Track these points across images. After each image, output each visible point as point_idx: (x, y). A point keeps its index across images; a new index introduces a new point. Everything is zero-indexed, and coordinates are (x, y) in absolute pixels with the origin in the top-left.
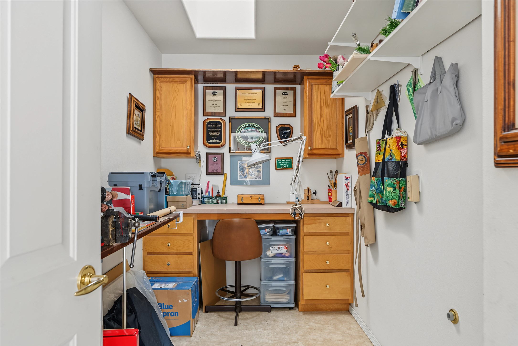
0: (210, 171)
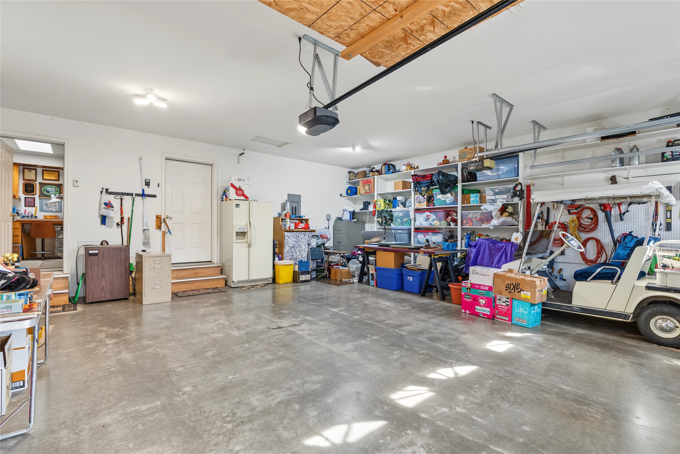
0: (26, 205)
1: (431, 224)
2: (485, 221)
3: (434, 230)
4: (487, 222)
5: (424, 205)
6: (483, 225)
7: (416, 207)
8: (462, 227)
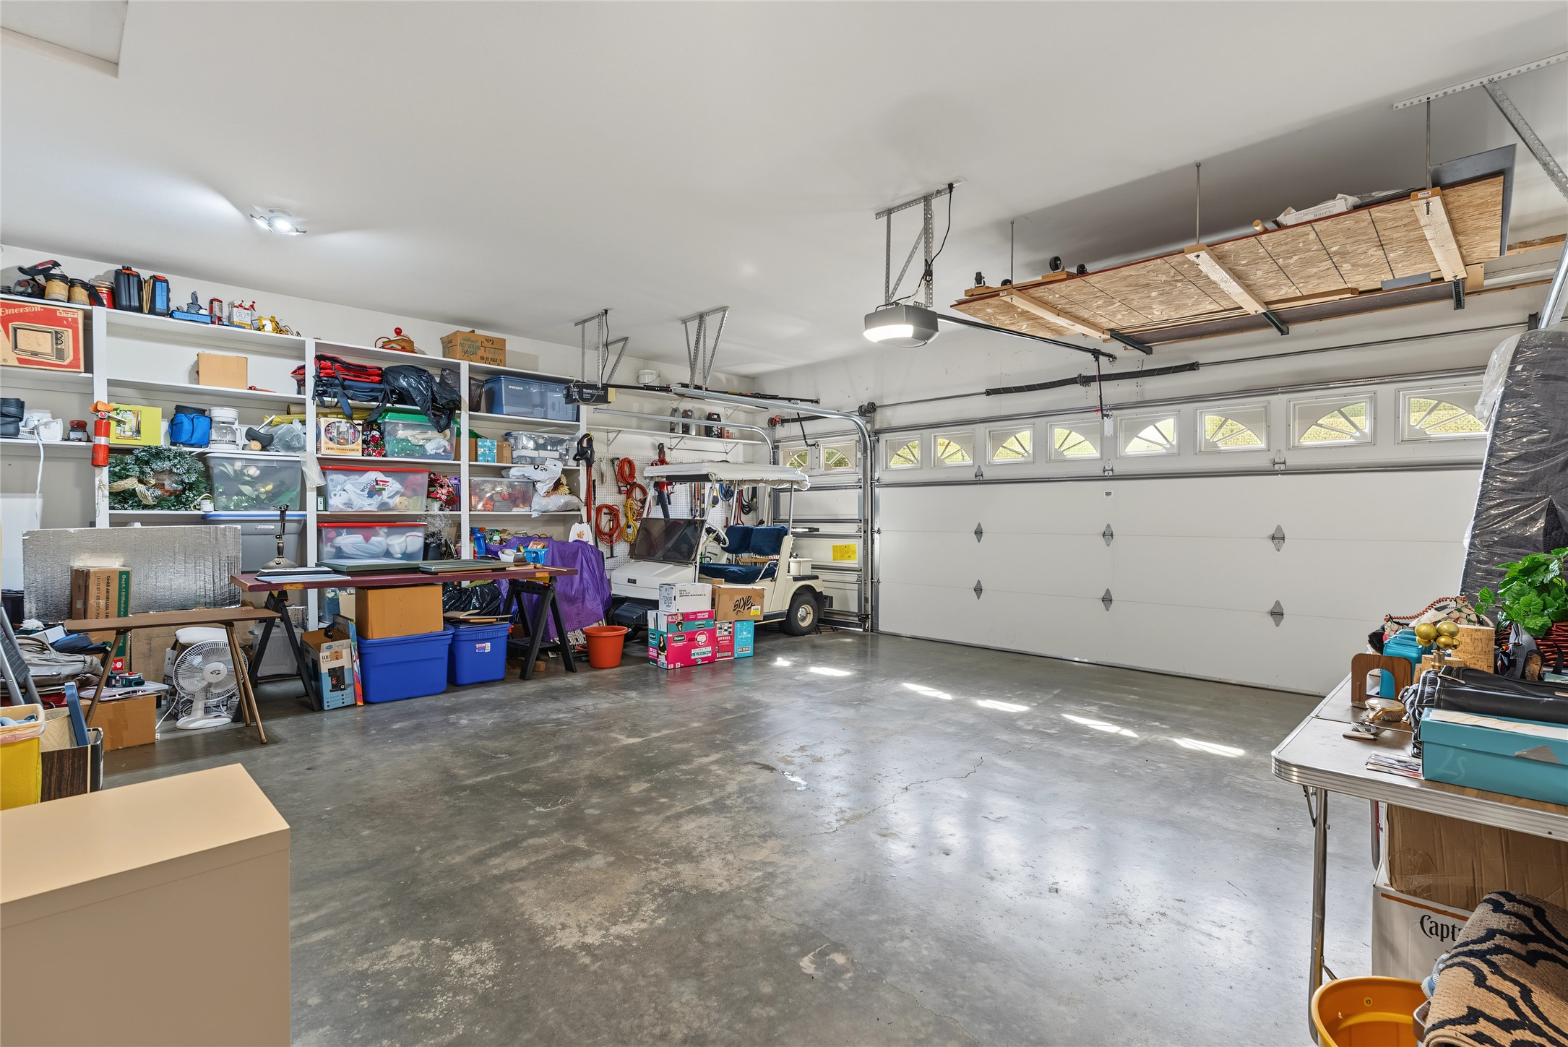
1: (383, 505)
2: (519, 501)
3: (395, 522)
4: (524, 503)
5: (354, 451)
6: (515, 509)
7: (324, 451)
8: (471, 513)
